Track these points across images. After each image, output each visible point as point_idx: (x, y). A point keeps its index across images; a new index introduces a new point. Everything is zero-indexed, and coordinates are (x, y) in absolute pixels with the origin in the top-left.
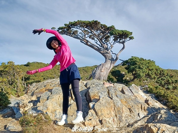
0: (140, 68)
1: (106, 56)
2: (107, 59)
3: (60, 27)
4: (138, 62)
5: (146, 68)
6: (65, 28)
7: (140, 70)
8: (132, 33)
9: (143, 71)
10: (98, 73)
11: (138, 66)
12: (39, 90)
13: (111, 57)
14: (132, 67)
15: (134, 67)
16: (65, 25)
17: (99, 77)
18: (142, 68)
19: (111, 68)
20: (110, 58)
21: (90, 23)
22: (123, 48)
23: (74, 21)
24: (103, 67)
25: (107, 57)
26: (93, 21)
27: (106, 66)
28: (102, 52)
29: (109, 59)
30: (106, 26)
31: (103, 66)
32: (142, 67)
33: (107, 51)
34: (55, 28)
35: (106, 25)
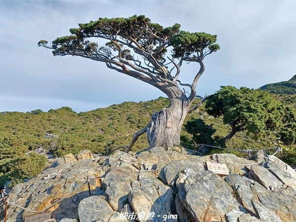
0: (249, 110)
1: (170, 92)
2: (172, 97)
3: (58, 39)
4: (241, 97)
5: (262, 109)
6: (70, 39)
7: (252, 114)
8: (215, 36)
9: (258, 116)
10: (160, 131)
11: (245, 107)
12: (35, 205)
13: (180, 94)
14: (231, 109)
15: (235, 108)
16: (72, 31)
17: (164, 141)
18: (254, 110)
19: (184, 117)
20: (180, 96)
21: (128, 21)
22: (202, 70)
23: (91, 22)
24: (168, 117)
25: (172, 93)
26: (135, 16)
27: (175, 114)
28: (161, 84)
29: (177, 98)
30: (161, 27)
31: (168, 115)
32: (254, 108)
33: (171, 81)
34: (46, 42)
35: (161, 25)
